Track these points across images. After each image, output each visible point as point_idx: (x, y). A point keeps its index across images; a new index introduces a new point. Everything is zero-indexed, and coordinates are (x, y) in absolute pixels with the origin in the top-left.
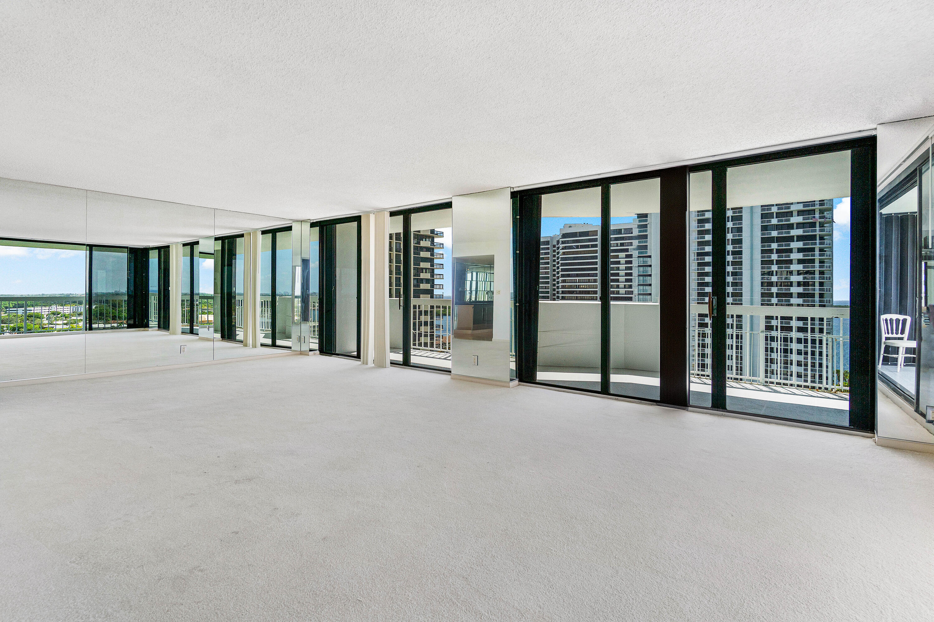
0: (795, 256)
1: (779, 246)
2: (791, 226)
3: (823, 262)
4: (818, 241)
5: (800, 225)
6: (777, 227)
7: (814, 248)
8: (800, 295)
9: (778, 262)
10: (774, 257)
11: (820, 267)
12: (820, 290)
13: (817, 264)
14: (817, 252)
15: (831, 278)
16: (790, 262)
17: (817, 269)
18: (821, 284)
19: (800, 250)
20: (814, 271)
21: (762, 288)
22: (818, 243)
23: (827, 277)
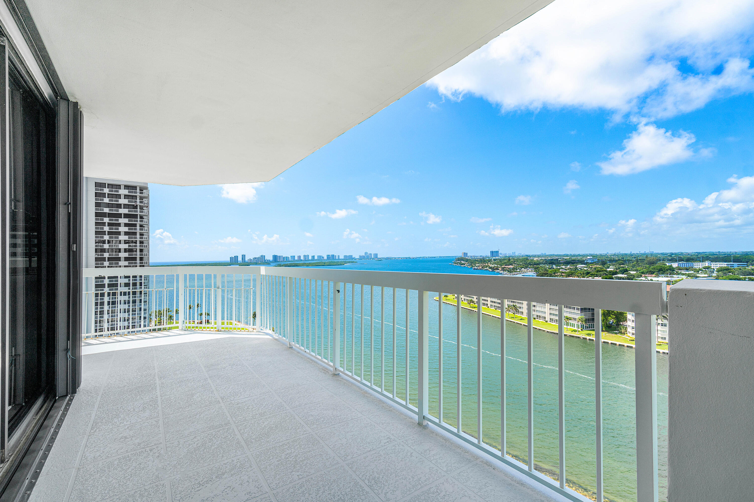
0: (123, 229)
1: (110, 220)
2: (119, 206)
3: (143, 235)
4: (139, 219)
5: (126, 206)
6: (108, 205)
7: (136, 224)
8: (126, 259)
9: (109, 233)
10: (106, 229)
11: (140, 238)
12: (140, 255)
13: (138, 236)
14: (138, 227)
15: (148, 247)
16: (119, 233)
17: (138, 239)
18: (141, 251)
19: (126, 225)
20: (136, 241)
21: (96, 254)
22: (139, 221)
23: (144, 246)
